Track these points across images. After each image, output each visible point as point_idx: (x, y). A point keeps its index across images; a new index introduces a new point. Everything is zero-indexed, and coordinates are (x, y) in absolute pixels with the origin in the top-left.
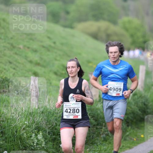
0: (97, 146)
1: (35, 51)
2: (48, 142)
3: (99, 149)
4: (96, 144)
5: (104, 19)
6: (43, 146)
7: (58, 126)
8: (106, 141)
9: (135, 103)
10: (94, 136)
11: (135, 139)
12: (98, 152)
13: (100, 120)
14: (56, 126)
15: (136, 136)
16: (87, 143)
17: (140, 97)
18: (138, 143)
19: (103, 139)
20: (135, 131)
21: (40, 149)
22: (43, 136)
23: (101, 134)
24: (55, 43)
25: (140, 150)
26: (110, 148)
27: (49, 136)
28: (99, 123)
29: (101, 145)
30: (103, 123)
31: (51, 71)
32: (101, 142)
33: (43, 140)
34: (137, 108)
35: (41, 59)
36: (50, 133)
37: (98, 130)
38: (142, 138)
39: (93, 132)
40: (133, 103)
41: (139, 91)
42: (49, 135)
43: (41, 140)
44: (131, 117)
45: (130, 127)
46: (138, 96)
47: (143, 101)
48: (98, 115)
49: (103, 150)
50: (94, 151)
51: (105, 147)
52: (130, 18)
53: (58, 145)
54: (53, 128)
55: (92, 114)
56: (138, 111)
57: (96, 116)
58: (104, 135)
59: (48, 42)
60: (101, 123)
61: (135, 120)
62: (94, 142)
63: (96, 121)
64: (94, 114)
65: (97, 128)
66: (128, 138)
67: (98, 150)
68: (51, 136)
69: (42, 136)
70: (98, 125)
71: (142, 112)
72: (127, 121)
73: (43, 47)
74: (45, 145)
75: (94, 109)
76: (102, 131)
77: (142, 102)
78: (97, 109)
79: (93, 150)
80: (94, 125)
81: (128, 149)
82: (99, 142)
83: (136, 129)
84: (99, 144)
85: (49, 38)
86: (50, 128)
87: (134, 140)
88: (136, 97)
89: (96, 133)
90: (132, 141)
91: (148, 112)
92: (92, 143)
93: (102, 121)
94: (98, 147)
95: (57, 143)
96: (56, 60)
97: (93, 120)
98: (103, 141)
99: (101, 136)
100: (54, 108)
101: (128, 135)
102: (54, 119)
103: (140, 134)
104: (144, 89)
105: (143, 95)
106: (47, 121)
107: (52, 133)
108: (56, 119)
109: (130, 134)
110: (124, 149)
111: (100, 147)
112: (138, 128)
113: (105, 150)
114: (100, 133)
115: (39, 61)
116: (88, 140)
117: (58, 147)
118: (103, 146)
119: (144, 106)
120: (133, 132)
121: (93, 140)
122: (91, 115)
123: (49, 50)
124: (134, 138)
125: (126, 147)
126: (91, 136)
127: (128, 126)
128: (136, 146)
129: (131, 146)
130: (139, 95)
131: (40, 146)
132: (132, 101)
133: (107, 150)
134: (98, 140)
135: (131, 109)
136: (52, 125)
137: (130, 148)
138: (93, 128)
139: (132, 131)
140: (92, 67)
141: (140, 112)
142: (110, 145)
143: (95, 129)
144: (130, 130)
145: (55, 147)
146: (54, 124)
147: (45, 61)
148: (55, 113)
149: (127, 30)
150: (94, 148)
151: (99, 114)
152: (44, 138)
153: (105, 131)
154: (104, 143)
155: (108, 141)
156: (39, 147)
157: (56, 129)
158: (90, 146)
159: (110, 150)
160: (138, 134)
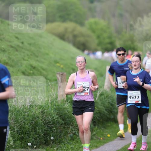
0: (65, 144)
1: (4, 51)
2: (16, 140)
3: (67, 148)
4: (64, 143)
5: (71, 20)
6: (11, 144)
7: (26, 125)
8: (73, 140)
9: (102, 103)
10: (61, 135)
11: (102, 139)
12: (65, 150)
13: (68, 119)
14: (24, 124)
15: (103, 135)
16: (55, 142)
17: (107, 97)
18: (105, 143)
19: (70, 138)
20: (101, 131)
21: (8, 147)
22: (12, 135)
23: (68, 134)
24: (22, 43)
25: (107, 150)
26: (77, 147)
27: (18, 135)
28: (66, 122)
29: (68, 144)
30: (70, 123)
31: (19, 70)
32: (68, 141)
33: (11, 139)
34: (103, 108)
35: (10, 58)
36: (18, 132)
37: (65, 129)
38: (109, 137)
39: (61, 131)
40: (100, 103)
41: (106, 91)
42: (18, 133)
43: (9, 139)
44: (98, 116)
45: (97, 127)
46: (104, 96)
47: (110, 101)
48: (65, 114)
49: (70, 149)
50: (62, 149)
51: (72, 146)
52: (97, 19)
53: (26, 143)
54: (21, 127)
55: (60, 113)
56: (105, 111)
57: (64, 116)
58: (72, 135)
59: (16, 42)
60: (69, 122)
61: (101, 120)
62: (61, 141)
63: (63, 120)
64: (62, 114)
65: (64, 127)
66: (94, 138)
67: (65, 149)
68: (19, 134)
69: (10, 135)
70: (65, 124)
71: (108, 112)
72: (94, 120)
73: (12, 47)
74: (13, 143)
75: (61, 109)
76: (69, 130)
77: (109, 103)
78: (64, 109)
79: (60, 148)
80: (62, 125)
81: (95, 148)
82: (67, 141)
83: (103, 129)
84: (67, 143)
85: (17, 38)
86: (18, 126)
87: (100, 139)
88: (103, 97)
89: (64, 132)
90: (99, 140)
91: (114, 112)
92: (59, 142)
93: (69, 121)
94: (65, 146)
95: (25, 142)
96: (24, 60)
97: (61, 119)
98: (70, 140)
99: (68, 135)
100: (22, 107)
101: (95, 135)
102: (22, 118)
103: (107, 134)
104: (110, 90)
105: (110, 96)
106: (15, 120)
107: (20, 132)
108: (24, 118)
109: (97, 133)
110: (91, 148)
111: (67, 146)
112: (104, 127)
113: (72, 149)
114: (67, 132)
115: (7, 61)
116: (55, 139)
117: (26, 145)
118: (70, 145)
119: (111, 106)
120: (100, 131)
121: (60, 139)
122: (59, 115)
123: (17, 51)
124: (100, 137)
125: (93, 146)
126: (59, 135)
127: (95, 125)
128: (102, 145)
129: (98, 145)
130: (106, 95)
131: (8, 144)
132: (98, 101)
133: (74, 149)
134: (65, 139)
135: (97, 109)
136: (21, 124)
137: (97, 147)
138: (60, 127)
139: (98, 130)
140: (59, 67)
141: (106, 112)
142: (77, 144)
143: (62, 128)
144: (97, 130)
145: (23, 146)
146: (23, 123)
147: (13, 61)
148: (24, 112)
149: (93, 31)
150: (62, 147)
151: (67, 114)
152: (13, 136)
153: (72, 131)
154: (71, 143)
155: (75, 140)
156: (7, 146)
157: (24, 128)
158: (58, 145)
159: (77, 149)
160: (105, 133)
